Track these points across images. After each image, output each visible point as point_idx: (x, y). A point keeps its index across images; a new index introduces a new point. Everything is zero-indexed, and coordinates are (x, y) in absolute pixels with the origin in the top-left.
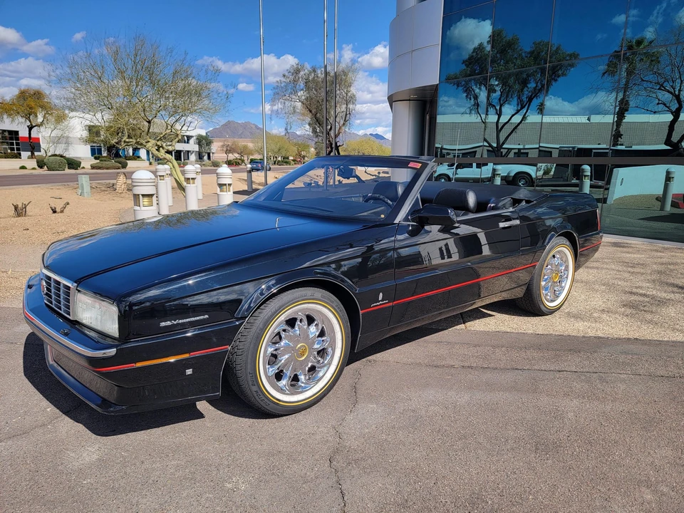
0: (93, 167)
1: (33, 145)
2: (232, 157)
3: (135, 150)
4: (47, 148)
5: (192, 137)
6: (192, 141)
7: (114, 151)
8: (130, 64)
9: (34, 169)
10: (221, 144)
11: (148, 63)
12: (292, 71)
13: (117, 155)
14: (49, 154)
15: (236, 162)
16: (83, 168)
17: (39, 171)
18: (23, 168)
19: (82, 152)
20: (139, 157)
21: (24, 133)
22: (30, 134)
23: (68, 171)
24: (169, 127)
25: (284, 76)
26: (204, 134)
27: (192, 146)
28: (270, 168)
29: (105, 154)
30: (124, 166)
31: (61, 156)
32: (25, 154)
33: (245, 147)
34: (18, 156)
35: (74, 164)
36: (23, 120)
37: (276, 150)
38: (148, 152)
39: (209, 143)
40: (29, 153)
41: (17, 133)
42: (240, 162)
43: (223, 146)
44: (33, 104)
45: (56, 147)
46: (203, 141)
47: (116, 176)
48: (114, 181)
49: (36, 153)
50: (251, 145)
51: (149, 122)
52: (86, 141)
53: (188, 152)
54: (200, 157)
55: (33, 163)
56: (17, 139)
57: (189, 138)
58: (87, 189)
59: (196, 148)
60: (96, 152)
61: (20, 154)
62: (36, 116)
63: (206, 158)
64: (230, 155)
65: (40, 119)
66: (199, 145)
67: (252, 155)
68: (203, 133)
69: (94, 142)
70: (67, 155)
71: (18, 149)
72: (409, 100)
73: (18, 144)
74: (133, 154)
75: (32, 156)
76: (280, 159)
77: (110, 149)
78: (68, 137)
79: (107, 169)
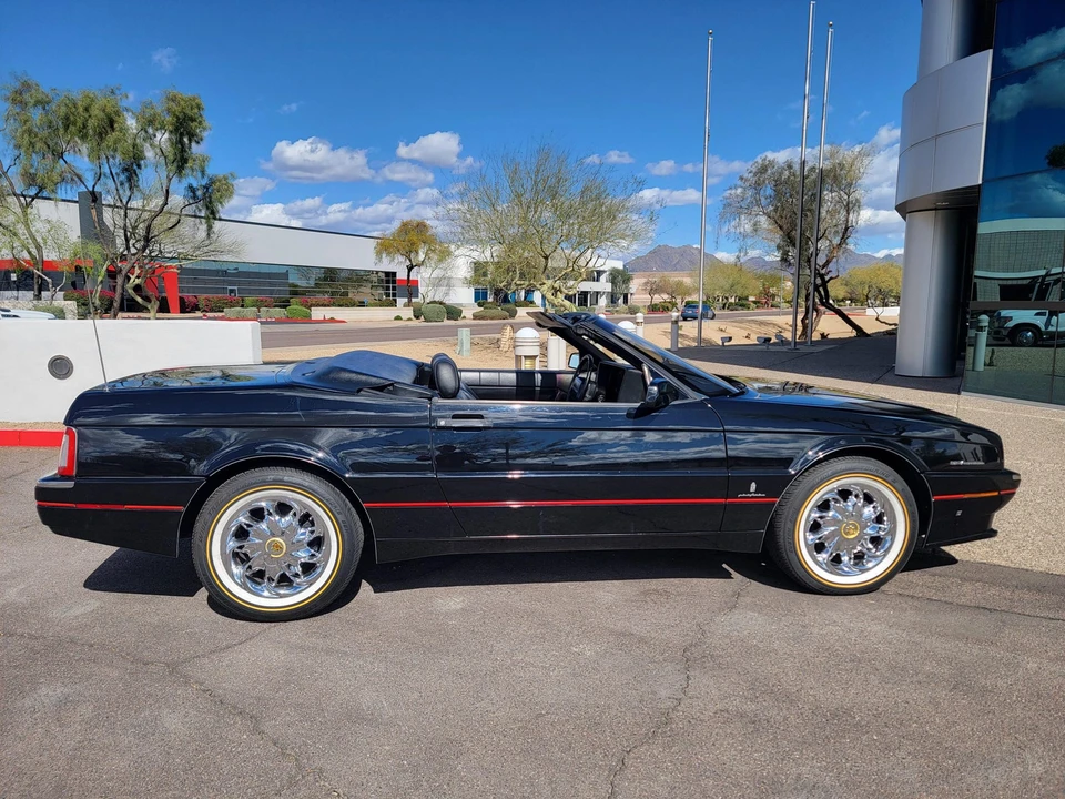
0: (476, 317)
1: (411, 289)
2: (658, 299)
3: (529, 292)
4: (426, 293)
5: (604, 272)
6: (603, 278)
7: (502, 295)
8: (529, 185)
9: (410, 319)
10: (644, 280)
11: (552, 181)
12: (754, 170)
13: (506, 300)
14: (428, 300)
15: (663, 307)
16: (464, 318)
17: (416, 323)
18: (398, 318)
19: (463, 297)
20: (532, 302)
21: (402, 275)
22: (409, 276)
23: (447, 322)
24: (571, 265)
25: (742, 178)
26: (621, 267)
27: (604, 285)
28: (714, 315)
29: (490, 299)
30: (513, 314)
31: (441, 303)
32: (401, 301)
33: (680, 284)
34: (393, 304)
35: (453, 313)
36: (402, 259)
37: (727, 287)
38: (544, 297)
39: (627, 280)
40: (406, 300)
41: (394, 274)
42: (670, 306)
43: (646, 283)
44: (415, 238)
45: (436, 291)
46: (618, 278)
47: (500, 330)
48: (497, 336)
49: (414, 300)
50: (687, 281)
51: (546, 258)
52: (469, 283)
53: (597, 293)
54: (613, 299)
55: (409, 313)
56: (394, 282)
57: (600, 273)
58: (467, 345)
59: (608, 287)
60: (480, 297)
61: (395, 300)
62: (417, 253)
63: (621, 301)
64: (656, 296)
65: (421, 257)
66: (613, 283)
67: (690, 295)
68: (619, 265)
69: (479, 284)
70: (448, 301)
71: (394, 295)
72: (936, 209)
73: (394, 288)
74: (525, 298)
75: (409, 304)
76: (732, 300)
77: (497, 292)
78: (450, 278)
79: (492, 319)
